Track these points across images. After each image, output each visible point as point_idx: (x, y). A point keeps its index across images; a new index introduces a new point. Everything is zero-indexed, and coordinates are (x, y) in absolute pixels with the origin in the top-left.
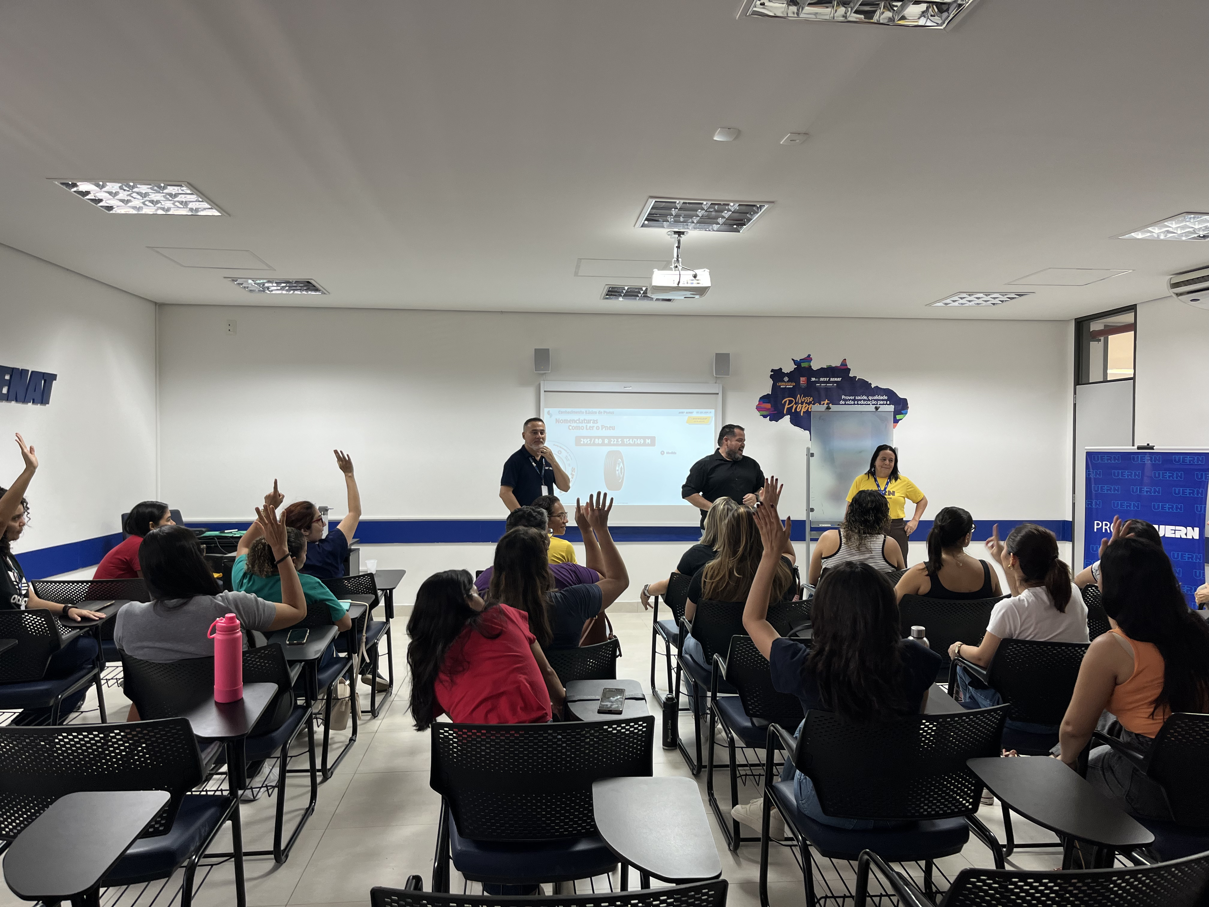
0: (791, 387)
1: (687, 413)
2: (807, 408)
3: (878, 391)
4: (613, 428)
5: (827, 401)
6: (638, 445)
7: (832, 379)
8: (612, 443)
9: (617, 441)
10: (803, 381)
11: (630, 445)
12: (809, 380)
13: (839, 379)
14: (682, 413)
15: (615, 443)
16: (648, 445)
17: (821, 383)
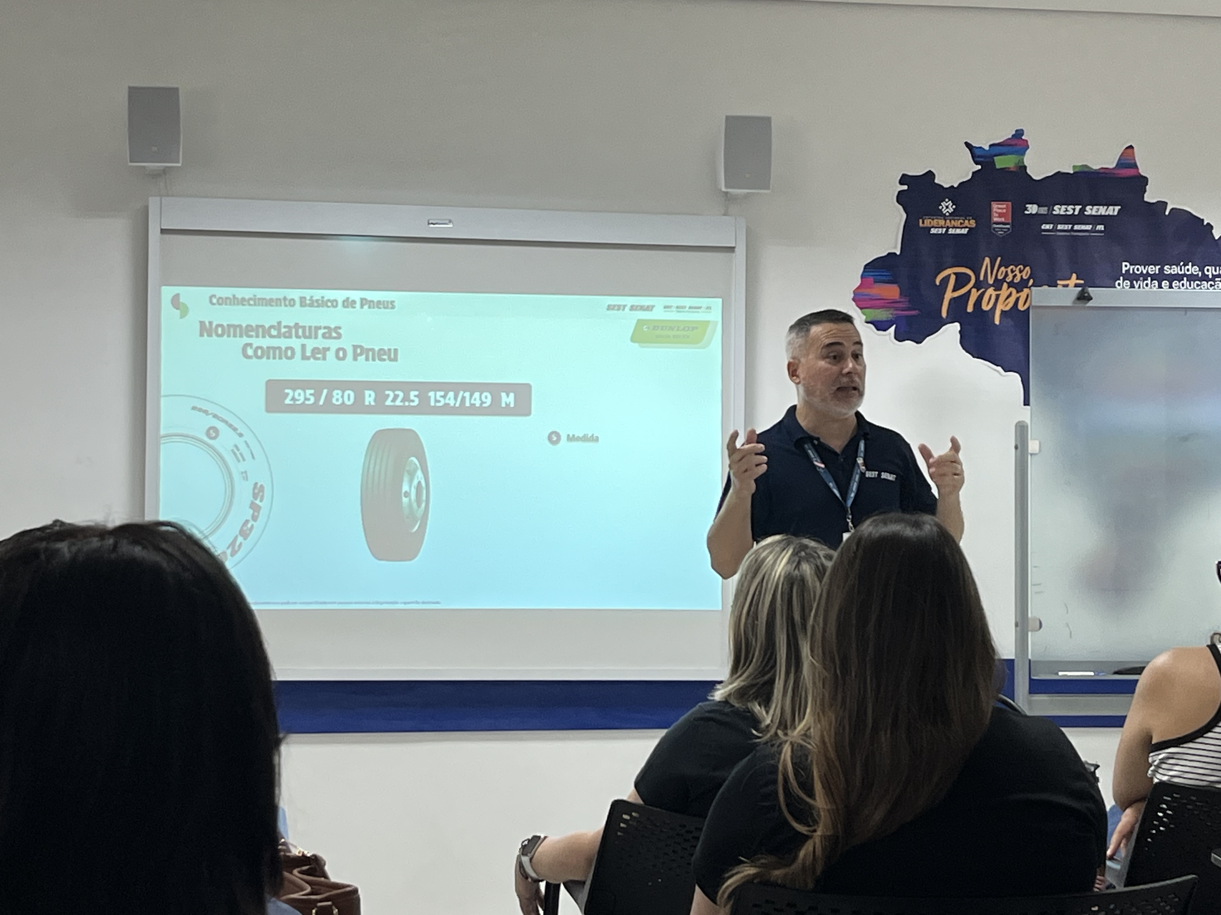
0: (965, 231)
1: (632, 308)
2: (1012, 300)
4: (392, 355)
5: (1074, 280)
6: (474, 411)
7: (1090, 211)
8: (388, 403)
9: (406, 398)
10: (1000, 215)
11: (447, 410)
12: (1018, 211)
13: (1113, 210)
14: (619, 307)
15: (398, 403)
16: (507, 411)
17: (1056, 223)
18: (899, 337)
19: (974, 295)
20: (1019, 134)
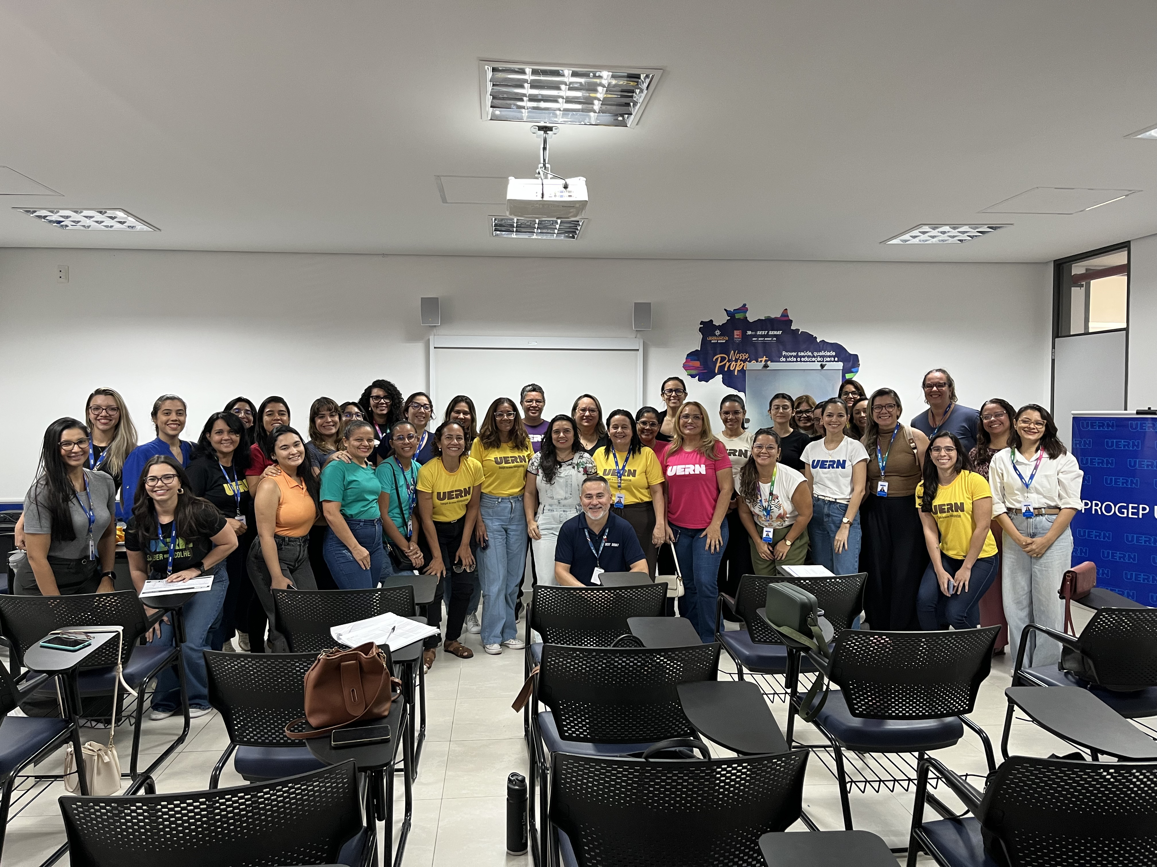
0: (724, 341)
2: (741, 366)
3: (825, 346)
5: (765, 358)
7: (771, 333)
10: (737, 335)
12: (744, 333)
13: (780, 333)
17: (758, 338)
18: (700, 380)
19: (728, 364)
20: (745, 305)
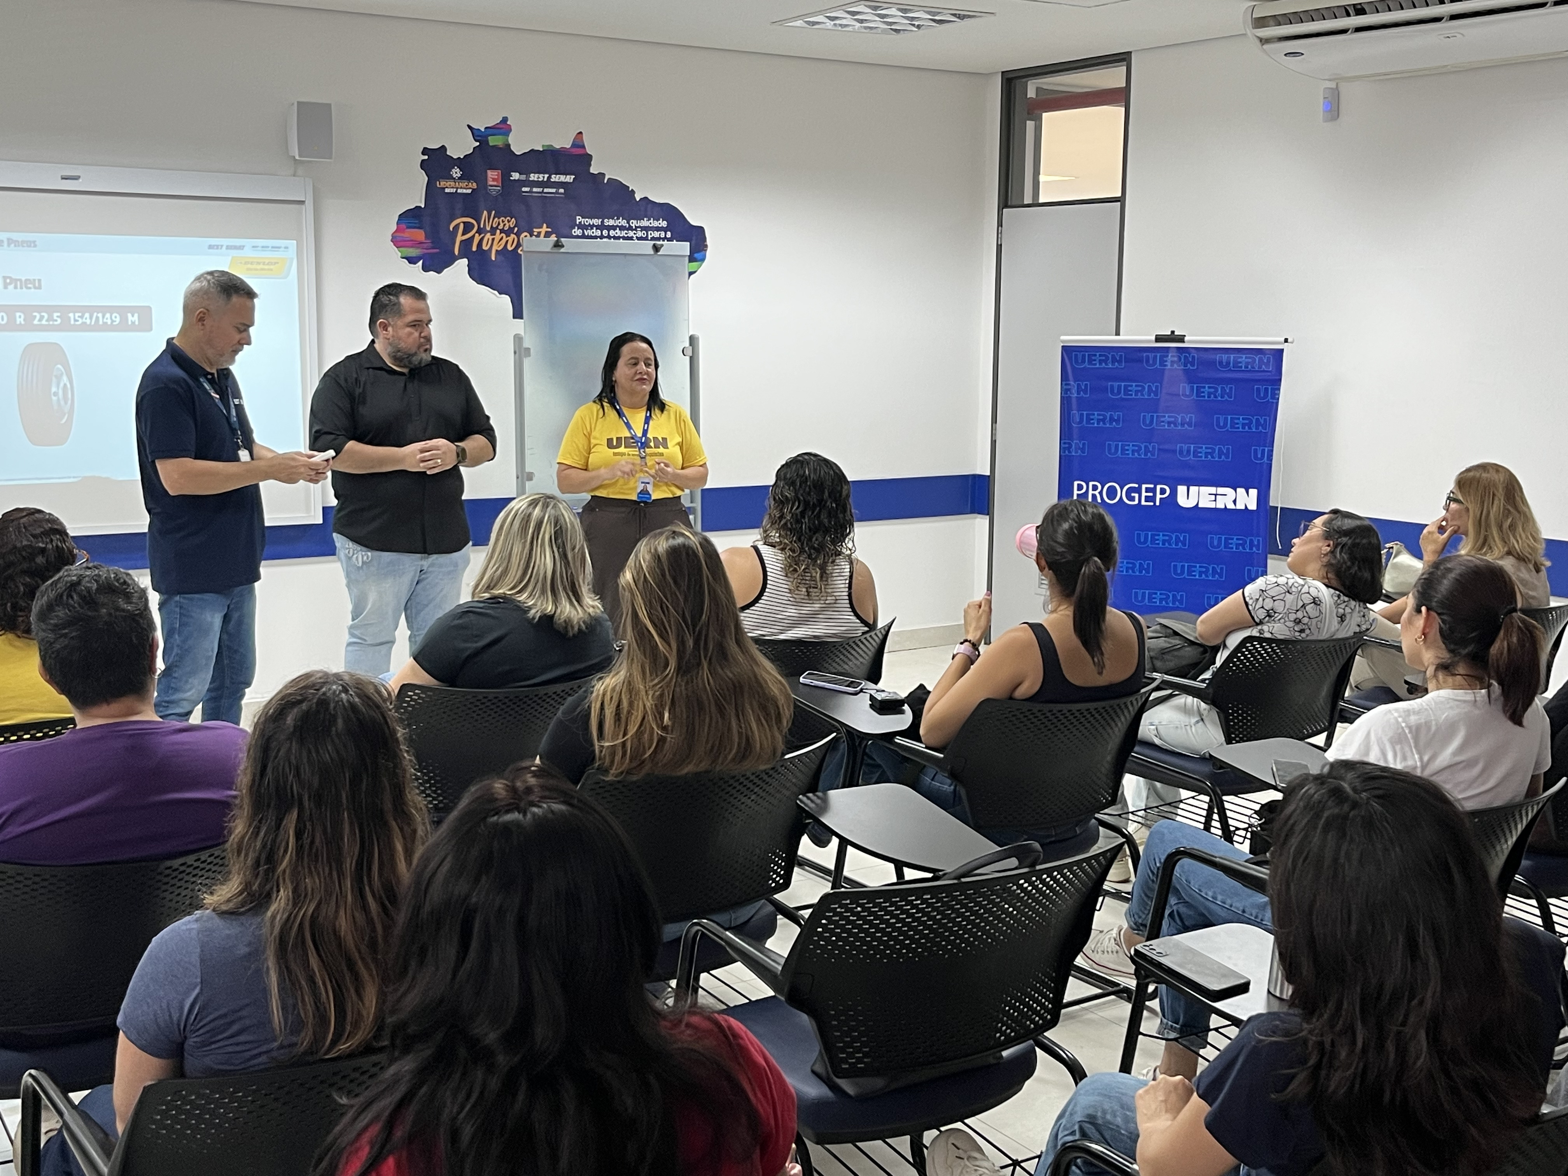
0: (469, 191)
1: (228, 247)
2: (503, 242)
3: (648, 208)
5: (550, 229)
6: (106, 328)
7: (555, 178)
8: (36, 322)
9: (50, 318)
10: (494, 180)
11: (84, 328)
12: (505, 177)
13: (570, 179)
14: (217, 247)
15: (44, 322)
16: (133, 328)
17: (532, 187)
18: (425, 269)
19: (477, 238)
20: (505, 120)
